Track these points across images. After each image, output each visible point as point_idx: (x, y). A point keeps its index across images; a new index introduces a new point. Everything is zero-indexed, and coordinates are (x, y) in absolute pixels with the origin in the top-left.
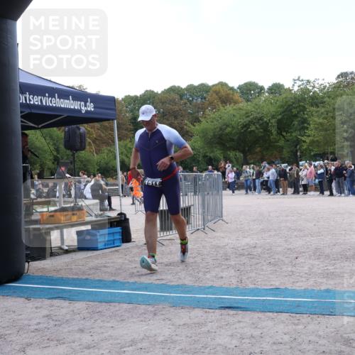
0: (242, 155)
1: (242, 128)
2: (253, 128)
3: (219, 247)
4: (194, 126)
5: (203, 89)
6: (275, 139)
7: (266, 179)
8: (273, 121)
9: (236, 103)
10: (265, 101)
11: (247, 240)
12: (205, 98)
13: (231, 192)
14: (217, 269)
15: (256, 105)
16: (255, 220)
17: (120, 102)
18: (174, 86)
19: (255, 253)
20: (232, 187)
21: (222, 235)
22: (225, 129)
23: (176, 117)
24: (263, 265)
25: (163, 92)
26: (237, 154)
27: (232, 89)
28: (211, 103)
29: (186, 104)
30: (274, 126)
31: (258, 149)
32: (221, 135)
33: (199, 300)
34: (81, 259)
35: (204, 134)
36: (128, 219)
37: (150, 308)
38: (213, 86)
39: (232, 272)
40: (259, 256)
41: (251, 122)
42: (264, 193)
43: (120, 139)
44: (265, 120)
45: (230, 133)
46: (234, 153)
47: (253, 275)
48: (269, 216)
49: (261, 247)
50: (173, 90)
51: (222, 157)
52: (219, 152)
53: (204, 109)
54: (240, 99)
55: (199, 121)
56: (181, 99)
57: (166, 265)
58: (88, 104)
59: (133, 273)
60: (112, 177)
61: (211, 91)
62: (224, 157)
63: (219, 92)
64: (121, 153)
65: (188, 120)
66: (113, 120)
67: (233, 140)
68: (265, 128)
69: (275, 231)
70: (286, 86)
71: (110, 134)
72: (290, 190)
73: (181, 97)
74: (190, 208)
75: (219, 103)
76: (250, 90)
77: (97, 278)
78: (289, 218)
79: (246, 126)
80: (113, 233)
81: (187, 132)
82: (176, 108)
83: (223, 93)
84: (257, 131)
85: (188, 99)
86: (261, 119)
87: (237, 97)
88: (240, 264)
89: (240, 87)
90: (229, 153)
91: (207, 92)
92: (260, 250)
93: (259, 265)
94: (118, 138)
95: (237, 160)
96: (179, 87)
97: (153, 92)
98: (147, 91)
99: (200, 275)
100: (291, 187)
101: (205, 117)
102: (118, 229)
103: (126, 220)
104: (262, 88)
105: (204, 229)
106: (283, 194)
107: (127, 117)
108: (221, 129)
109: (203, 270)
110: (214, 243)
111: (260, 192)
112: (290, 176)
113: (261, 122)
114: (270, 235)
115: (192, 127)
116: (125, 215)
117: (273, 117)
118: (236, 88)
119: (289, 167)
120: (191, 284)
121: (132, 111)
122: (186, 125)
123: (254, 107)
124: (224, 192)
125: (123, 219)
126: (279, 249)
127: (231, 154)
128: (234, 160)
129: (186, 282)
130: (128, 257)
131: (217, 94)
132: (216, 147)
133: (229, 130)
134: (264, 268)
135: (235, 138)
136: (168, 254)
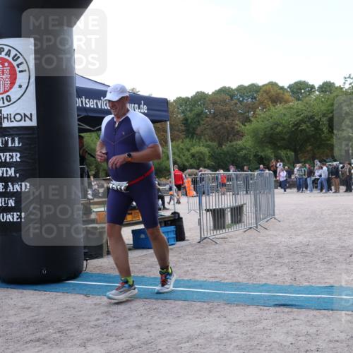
0: (293, 153)
1: (293, 127)
2: (304, 127)
3: (271, 245)
4: (245, 126)
5: (253, 89)
6: (326, 137)
7: (318, 177)
8: (324, 119)
9: (286, 102)
10: (316, 99)
11: (300, 238)
12: (255, 98)
13: (283, 190)
14: (270, 267)
15: (307, 103)
16: (307, 219)
17: (172, 103)
18: (225, 87)
19: (308, 251)
20: (284, 185)
21: (275, 233)
22: (276, 128)
23: (227, 118)
24: (317, 263)
25: (213, 93)
26: (288, 152)
27: (282, 88)
28: (261, 103)
29: (236, 104)
30: (325, 125)
31: (309, 148)
32: (272, 134)
33: (253, 298)
34: (137, 257)
35: (255, 133)
36: (182, 218)
37: (205, 305)
38: (264, 86)
39: (286, 270)
40: (313, 254)
41: (302, 121)
42: (316, 192)
43: (172, 140)
44: (316, 118)
45: (281, 132)
46: (285, 152)
47: (307, 272)
48: (322, 214)
49: (314, 245)
50: (224, 91)
51: (273, 156)
52: (270, 151)
53: (254, 109)
54: (291, 98)
55: (250, 121)
56: (232, 99)
57: (220, 263)
58: (142, 106)
59: (188, 271)
60: (165, 177)
61: (261, 91)
62: (275, 156)
63: (270, 91)
64: (174, 154)
65: (239, 120)
66: (166, 121)
67: (284, 139)
68: (316, 126)
69: (328, 229)
70: (337, 85)
71: (162, 135)
72: (343, 188)
73: (232, 97)
74: (242, 206)
75: (270, 103)
76: (300, 89)
77: (153, 276)
78: (342, 216)
79: (297, 125)
80: (168, 232)
81: (238, 131)
82: (227, 108)
83: (273, 92)
84: (308, 130)
85: (238, 99)
86: (312, 117)
87: (288, 96)
88: (294, 262)
89: (290, 87)
90: (280, 151)
91: (257, 92)
92: (313, 248)
93: (313, 263)
94: (171, 139)
95: (288, 158)
96: (229, 88)
97: (204, 93)
98: (198, 92)
99: (254, 273)
100: (343, 185)
101: (256, 117)
102: (172, 228)
103: (180, 219)
104: (312, 87)
105: (257, 227)
106: (335, 192)
107: (179, 118)
108: (272, 129)
109: (256, 268)
110: (267, 242)
111: (311, 191)
112: (342, 174)
113: (312, 120)
114: (323, 233)
115: (243, 127)
116: (178, 214)
117: (324, 115)
118: (286, 87)
119: (341, 165)
120: (245, 281)
121: (183, 112)
122: (237, 125)
123: (305, 106)
124: (276, 190)
125: (177, 218)
126: (333, 247)
127: (282, 153)
128: (285, 159)
129: (240, 280)
130: (182, 255)
131: (267, 94)
132: (267, 147)
133: (280, 129)
134: (318, 265)
135: (286, 137)
136: (222, 252)
